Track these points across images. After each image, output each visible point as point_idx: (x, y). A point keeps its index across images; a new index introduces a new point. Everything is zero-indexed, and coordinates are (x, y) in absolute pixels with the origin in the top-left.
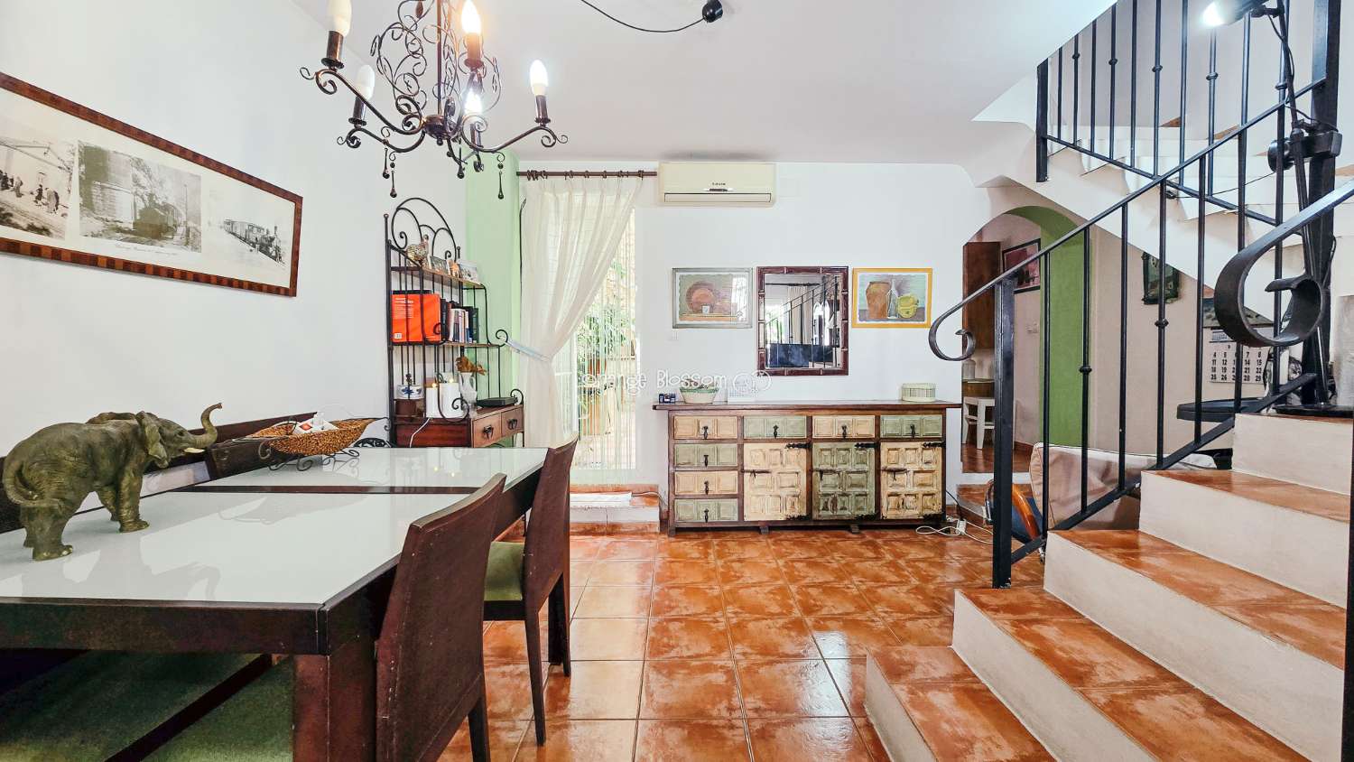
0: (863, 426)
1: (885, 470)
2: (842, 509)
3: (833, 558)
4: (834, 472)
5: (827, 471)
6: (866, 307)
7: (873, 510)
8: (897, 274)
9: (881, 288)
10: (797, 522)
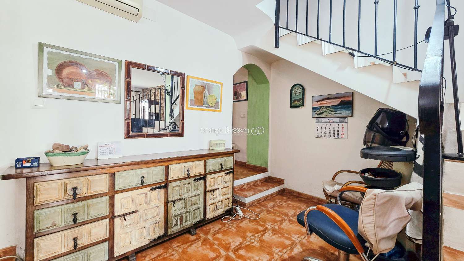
0: (198, 168)
1: (208, 191)
2: (186, 221)
4: (181, 199)
5: (177, 200)
6: (193, 98)
7: (202, 216)
8: (208, 83)
9: (201, 89)
10: (157, 241)
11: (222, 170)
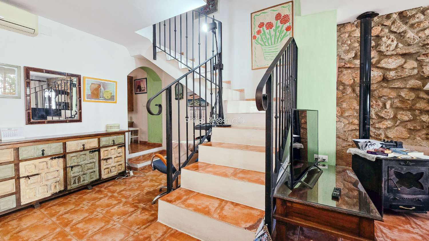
0: (93, 143)
1: (102, 160)
2: (83, 181)
3: (84, 205)
4: (79, 165)
5: (75, 166)
6: (90, 93)
7: (98, 177)
8: (103, 82)
9: (96, 86)
10: (58, 194)
11: (114, 145)
